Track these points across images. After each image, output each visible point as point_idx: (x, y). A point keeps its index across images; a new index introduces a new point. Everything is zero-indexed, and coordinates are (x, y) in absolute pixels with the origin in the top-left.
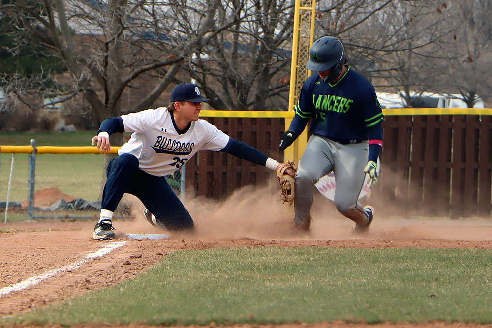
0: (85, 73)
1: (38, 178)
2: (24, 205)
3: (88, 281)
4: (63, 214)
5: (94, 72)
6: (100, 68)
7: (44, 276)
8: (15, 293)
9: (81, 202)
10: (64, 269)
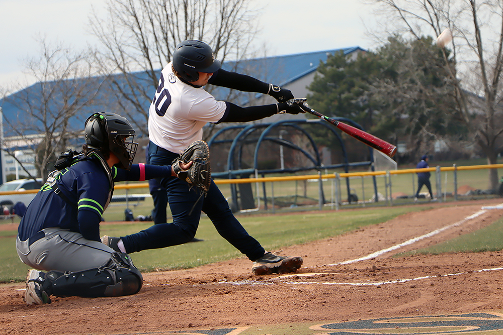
0: (478, 133)
1: (458, 181)
2: (453, 194)
3: (461, 231)
4: (471, 197)
5: (482, 132)
6: (484, 130)
7: (442, 229)
8: (426, 238)
9: (479, 191)
10: (453, 225)
